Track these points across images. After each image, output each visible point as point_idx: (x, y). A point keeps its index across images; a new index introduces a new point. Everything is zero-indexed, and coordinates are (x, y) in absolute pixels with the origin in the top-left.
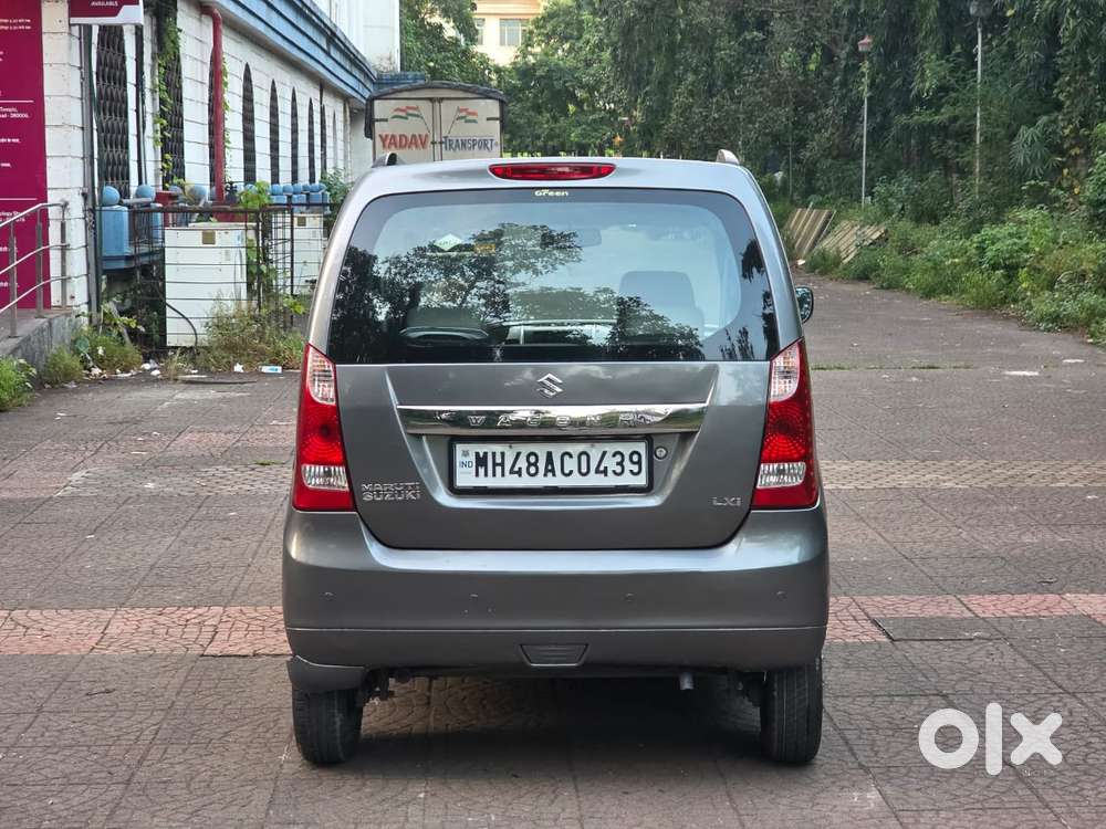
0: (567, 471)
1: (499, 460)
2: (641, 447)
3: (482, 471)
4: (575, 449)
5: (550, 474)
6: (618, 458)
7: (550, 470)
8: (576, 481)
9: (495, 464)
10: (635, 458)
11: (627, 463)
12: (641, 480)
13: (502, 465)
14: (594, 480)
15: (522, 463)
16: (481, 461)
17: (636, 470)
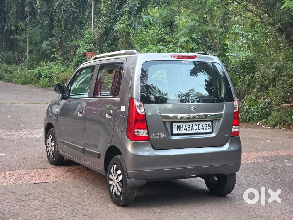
0: (196, 129)
1: (182, 127)
2: (210, 123)
3: (178, 129)
4: (197, 123)
5: (192, 130)
6: (206, 125)
7: (192, 129)
8: (198, 131)
9: (181, 128)
10: (209, 125)
11: (208, 127)
12: (210, 131)
13: (183, 128)
14: (202, 131)
15: (187, 127)
16: (178, 127)
17: (209, 128)
